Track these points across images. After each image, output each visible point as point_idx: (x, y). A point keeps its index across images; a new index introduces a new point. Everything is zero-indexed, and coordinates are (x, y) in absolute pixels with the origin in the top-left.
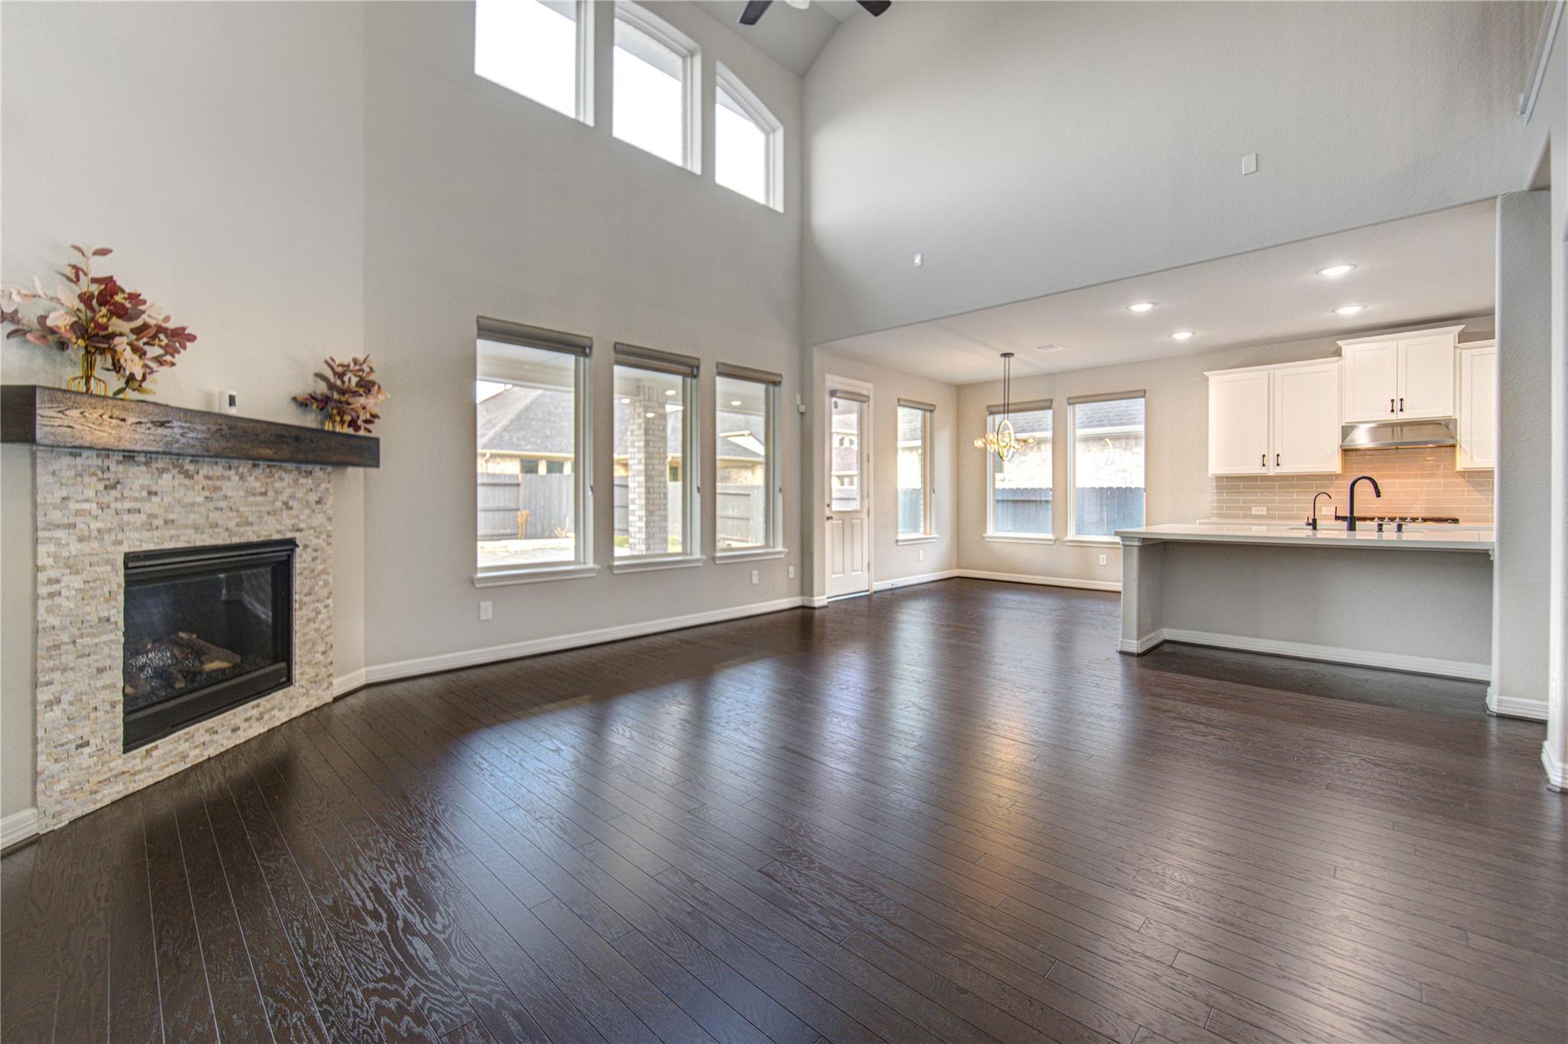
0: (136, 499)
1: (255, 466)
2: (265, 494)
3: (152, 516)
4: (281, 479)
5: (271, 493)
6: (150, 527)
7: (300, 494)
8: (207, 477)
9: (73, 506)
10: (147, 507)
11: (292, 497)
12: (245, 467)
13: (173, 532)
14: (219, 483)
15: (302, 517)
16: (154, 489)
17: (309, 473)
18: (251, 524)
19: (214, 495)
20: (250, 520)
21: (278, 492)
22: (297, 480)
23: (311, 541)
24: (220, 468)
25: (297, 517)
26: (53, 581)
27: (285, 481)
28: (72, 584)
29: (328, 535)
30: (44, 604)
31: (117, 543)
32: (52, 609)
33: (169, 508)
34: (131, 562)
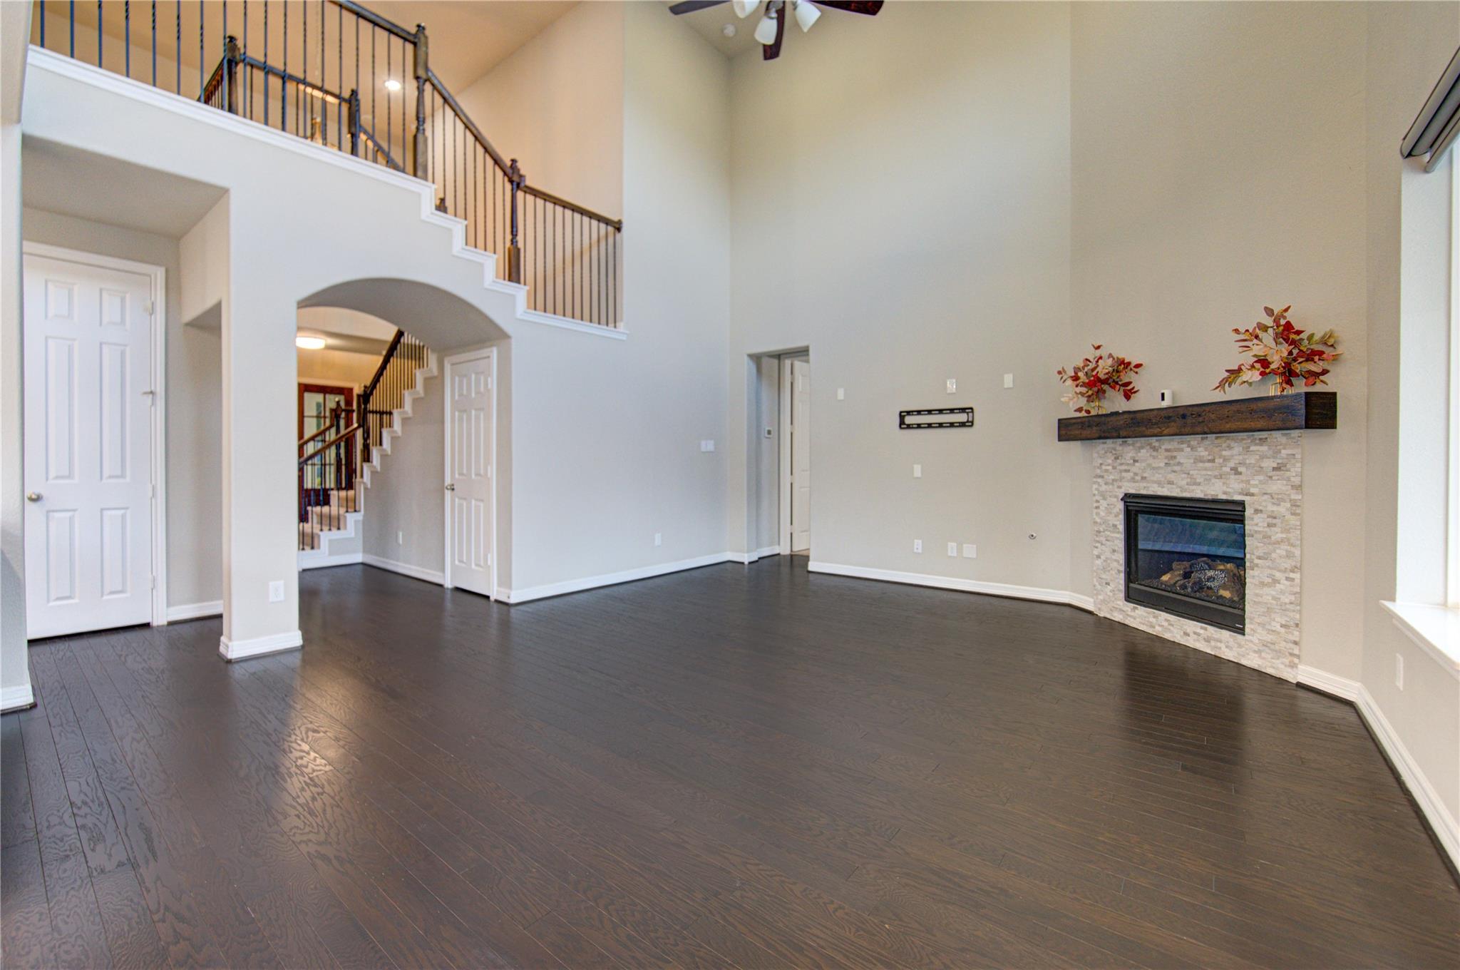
0: (1128, 464)
1: (1202, 439)
2: (1213, 461)
3: (1136, 474)
4: (1230, 448)
5: (1219, 461)
6: (1133, 480)
7: (1251, 460)
8: (1167, 450)
9: (1104, 467)
10: (1134, 469)
11: (1242, 463)
12: (1194, 440)
13: (1145, 485)
14: (1175, 454)
15: (1252, 482)
16: (1137, 459)
17: (1263, 441)
18: (1199, 484)
19: (1171, 462)
20: (1198, 481)
21: (1226, 459)
22: (1249, 447)
23: (1266, 507)
24: (1176, 443)
25: (1248, 482)
26: (1097, 501)
27: (1235, 450)
28: (1104, 504)
29: (1295, 504)
30: (1095, 511)
31: (1120, 487)
32: (1098, 514)
33: (1144, 470)
34: (1127, 498)
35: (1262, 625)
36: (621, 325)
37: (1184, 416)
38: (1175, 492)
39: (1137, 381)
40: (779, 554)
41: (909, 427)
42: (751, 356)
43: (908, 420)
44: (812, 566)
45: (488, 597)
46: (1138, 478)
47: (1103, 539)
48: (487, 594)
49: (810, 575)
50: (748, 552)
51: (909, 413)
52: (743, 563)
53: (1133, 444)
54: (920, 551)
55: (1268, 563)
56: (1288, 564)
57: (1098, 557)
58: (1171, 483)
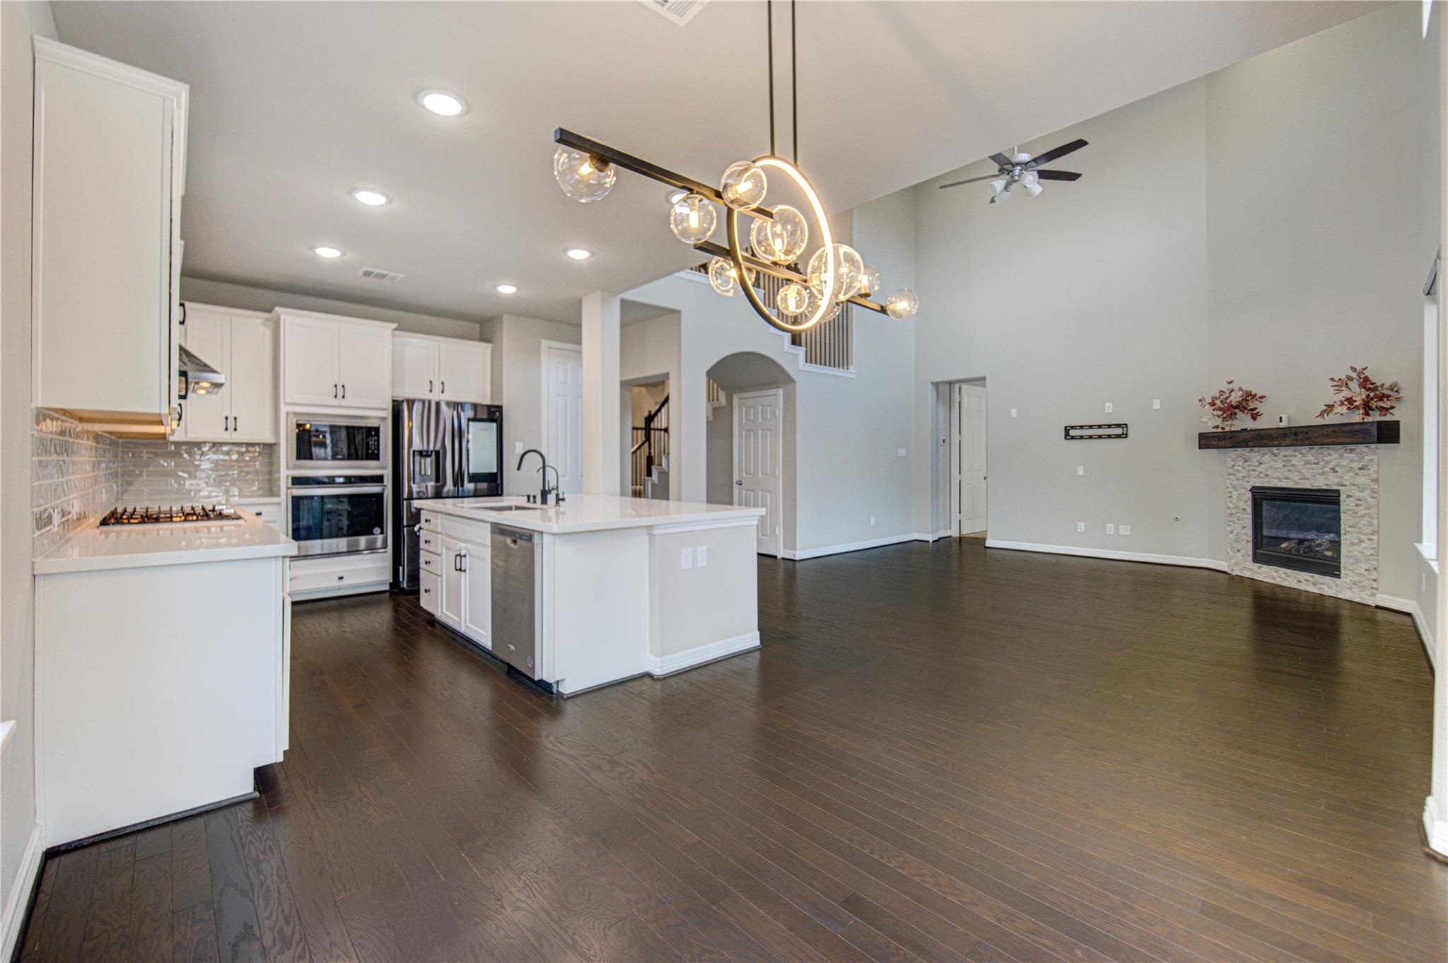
0: (1254, 466)
1: (1310, 448)
2: (1318, 463)
3: (1261, 473)
4: (1329, 454)
5: (1322, 463)
6: (1258, 477)
7: (1344, 463)
8: (1284, 456)
9: (1235, 468)
10: (1260, 469)
11: (1338, 465)
12: (1304, 449)
13: (1268, 480)
14: (1290, 458)
15: (1345, 477)
16: (1261, 462)
17: (1352, 450)
18: (1308, 479)
19: (1288, 464)
20: (1307, 477)
21: (1327, 463)
22: (1342, 455)
23: (1354, 493)
24: (1291, 452)
25: (1342, 477)
26: (1230, 492)
27: (1333, 456)
28: (1235, 494)
29: (1373, 491)
30: (1228, 499)
31: (1248, 482)
32: (1230, 501)
33: (1267, 470)
34: (1254, 490)
35: (1353, 571)
36: (852, 368)
37: (1296, 434)
38: (1290, 485)
39: (1261, 408)
40: (950, 537)
41: (1073, 438)
42: (933, 383)
43: (1072, 433)
44: (989, 543)
45: (775, 557)
46: (1262, 475)
47: (1235, 519)
48: (775, 554)
49: (988, 549)
50: (932, 533)
51: (1073, 427)
52: (928, 542)
53: (1259, 452)
54: (1082, 530)
55: (1356, 530)
56: (1369, 530)
57: (1231, 532)
58: (1287, 478)
